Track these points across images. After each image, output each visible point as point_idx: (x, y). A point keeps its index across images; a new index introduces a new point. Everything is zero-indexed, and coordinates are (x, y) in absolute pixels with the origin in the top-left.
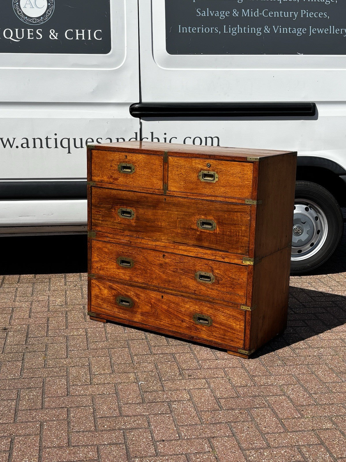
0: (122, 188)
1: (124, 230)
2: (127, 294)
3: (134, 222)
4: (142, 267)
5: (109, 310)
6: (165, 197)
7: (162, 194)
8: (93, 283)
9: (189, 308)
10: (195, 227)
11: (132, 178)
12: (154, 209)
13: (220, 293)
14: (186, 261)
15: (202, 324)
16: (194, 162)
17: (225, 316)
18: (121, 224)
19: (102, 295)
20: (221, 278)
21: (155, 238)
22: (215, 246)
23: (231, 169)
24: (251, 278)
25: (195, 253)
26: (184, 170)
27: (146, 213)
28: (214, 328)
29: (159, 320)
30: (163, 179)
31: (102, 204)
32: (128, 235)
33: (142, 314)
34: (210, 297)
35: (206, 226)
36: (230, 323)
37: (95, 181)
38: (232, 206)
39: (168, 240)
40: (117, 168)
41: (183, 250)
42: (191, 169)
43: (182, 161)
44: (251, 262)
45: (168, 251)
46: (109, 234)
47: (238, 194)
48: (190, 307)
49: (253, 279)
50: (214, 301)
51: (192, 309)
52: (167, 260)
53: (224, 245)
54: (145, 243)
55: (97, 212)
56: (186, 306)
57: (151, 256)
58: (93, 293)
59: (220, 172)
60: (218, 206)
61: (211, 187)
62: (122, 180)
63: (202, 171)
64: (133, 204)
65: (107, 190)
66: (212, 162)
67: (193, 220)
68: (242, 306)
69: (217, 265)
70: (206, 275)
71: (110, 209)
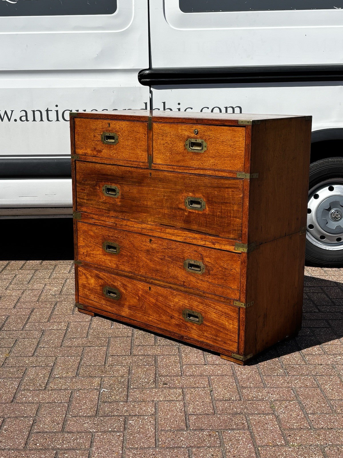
0: (105, 162)
1: (109, 210)
2: (113, 284)
3: (119, 201)
4: (129, 254)
5: (96, 302)
6: (150, 171)
7: (147, 168)
8: (79, 271)
9: (177, 303)
10: (183, 207)
11: (116, 149)
12: (139, 186)
13: (211, 285)
14: (174, 247)
15: (192, 322)
16: (180, 128)
17: (217, 314)
18: (105, 203)
19: (89, 284)
20: (212, 268)
21: (141, 220)
22: (204, 229)
23: (220, 136)
24: (244, 268)
25: (183, 238)
26: (170, 139)
27: (131, 191)
28: (206, 327)
29: (146, 315)
30: (148, 149)
31: (86, 180)
32: (114, 216)
33: (130, 308)
34: (200, 290)
35: (195, 205)
36: (222, 322)
37: (79, 154)
38: (222, 181)
39: (154, 222)
40: (99, 137)
41: (170, 234)
42: (177, 137)
43: (167, 128)
44: (244, 249)
45: (155, 235)
46: (95, 215)
47: (229, 166)
48: (179, 301)
49: (247, 270)
50: (204, 295)
51: (181, 303)
52: (154, 246)
53: (214, 228)
54: (131, 226)
55: (82, 189)
56: (175, 300)
57: (138, 240)
58: (80, 282)
59: (209, 139)
60: (206, 181)
61: (199, 158)
62: (105, 152)
63: (189, 139)
64: (118, 180)
65: (91, 165)
66: (199, 127)
67: (180, 198)
68: (235, 302)
69: (207, 252)
70: (195, 264)
71: (94, 186)
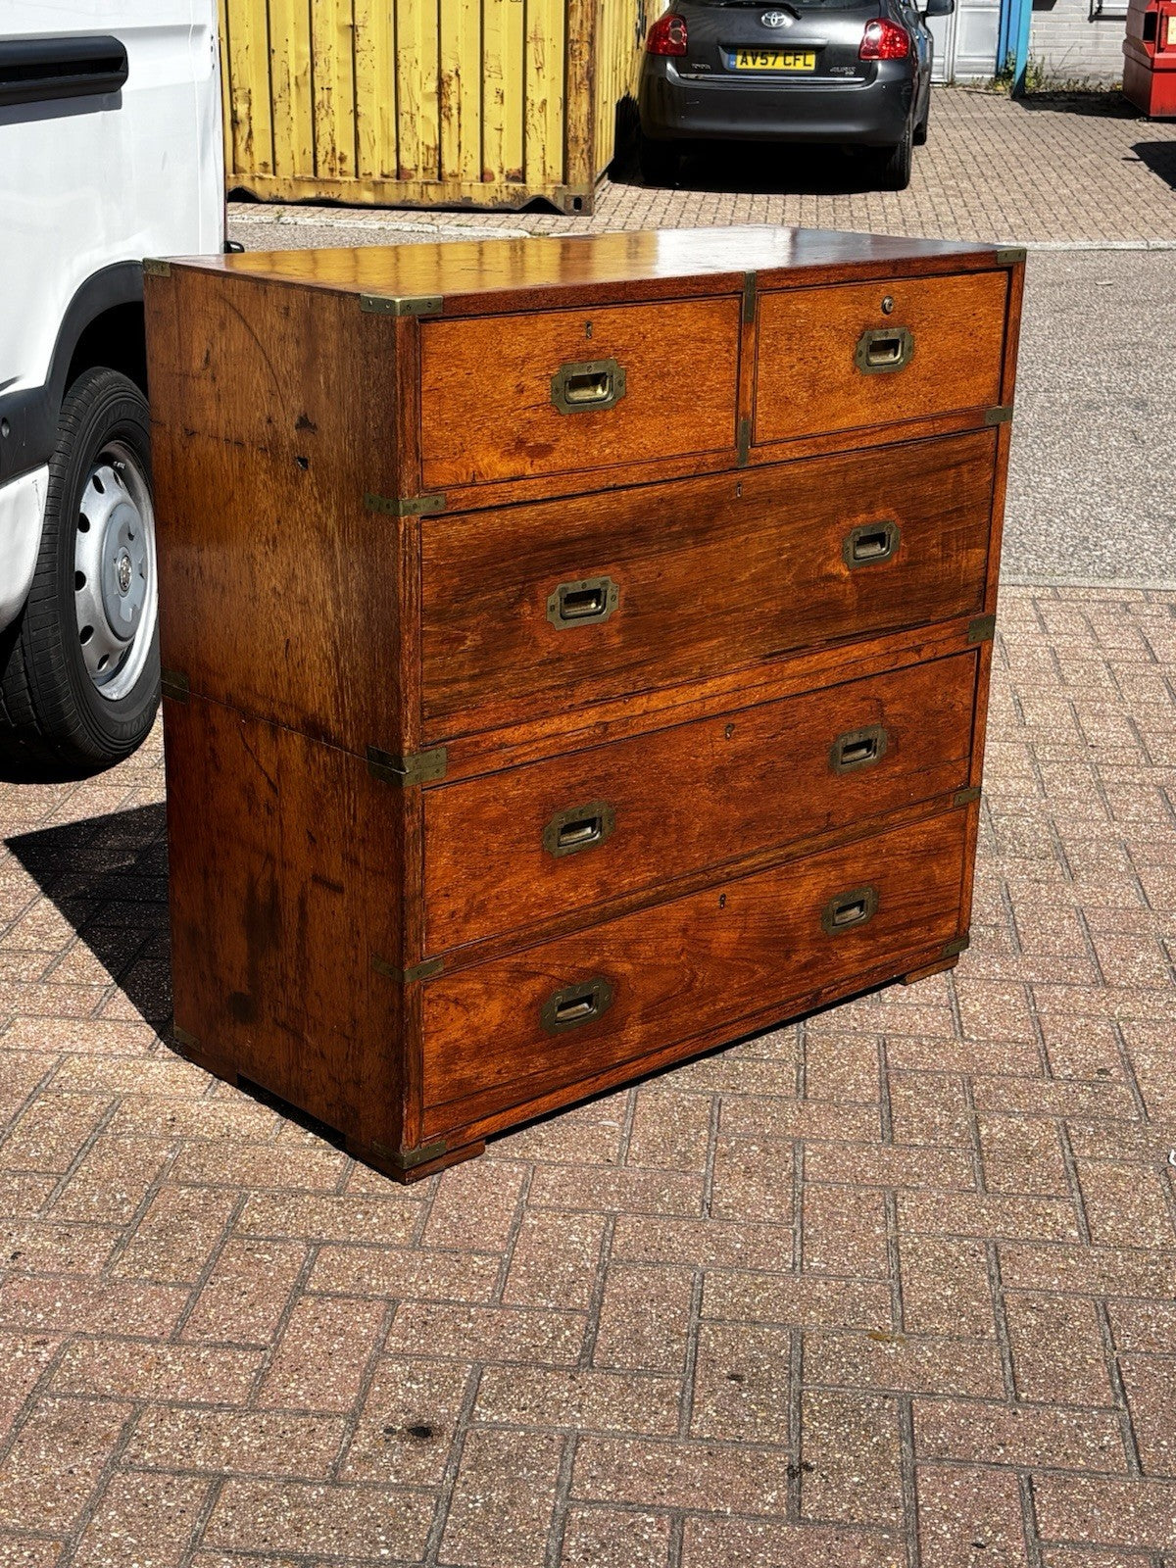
0: (569, 488)
2: (586, 965)
3: (618, 631)
4: (650, 817)
6: (737, 478)
7: (730, 469)
9: (807, 896)
10: (838, 568)
11: (614, 427)
18: (559, 660)
20: (906, 728)
27: (665, 574)
28: (884, 918)
29: (706, 1001)
30: (738, 398)
35: (872, 549)
37: (439, 488)
38: (948, 448)
40: (544, 390)
42: (834, 334)
44: (989, 630)
45: (747, 703)
47: (965, 396)
48: (814, 884)
50: (884, 823)
52: (740, 743)
53: (918, 601)
54: (665, 705)
55: (449, 641)
57: (683, 751)
59: (921, 321)
60: (907, 458)
61: (892, 389)
62: (569, 447)
63: (868, 333)
66: (896, 289)
67: (831, 541)
68: (957, 797)
69: (894, 686)
70: (862, 739)
71: (512, 607)
